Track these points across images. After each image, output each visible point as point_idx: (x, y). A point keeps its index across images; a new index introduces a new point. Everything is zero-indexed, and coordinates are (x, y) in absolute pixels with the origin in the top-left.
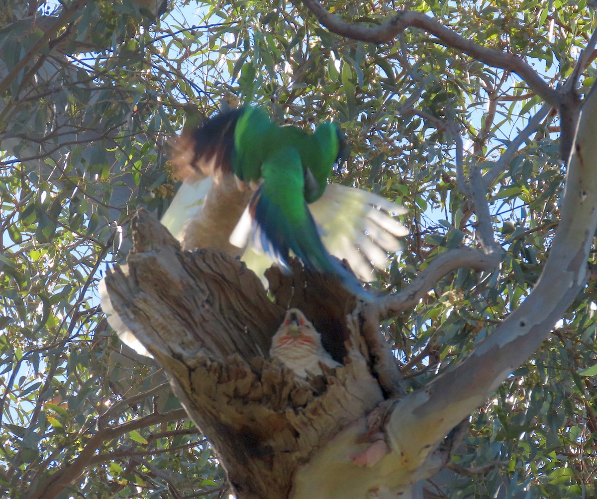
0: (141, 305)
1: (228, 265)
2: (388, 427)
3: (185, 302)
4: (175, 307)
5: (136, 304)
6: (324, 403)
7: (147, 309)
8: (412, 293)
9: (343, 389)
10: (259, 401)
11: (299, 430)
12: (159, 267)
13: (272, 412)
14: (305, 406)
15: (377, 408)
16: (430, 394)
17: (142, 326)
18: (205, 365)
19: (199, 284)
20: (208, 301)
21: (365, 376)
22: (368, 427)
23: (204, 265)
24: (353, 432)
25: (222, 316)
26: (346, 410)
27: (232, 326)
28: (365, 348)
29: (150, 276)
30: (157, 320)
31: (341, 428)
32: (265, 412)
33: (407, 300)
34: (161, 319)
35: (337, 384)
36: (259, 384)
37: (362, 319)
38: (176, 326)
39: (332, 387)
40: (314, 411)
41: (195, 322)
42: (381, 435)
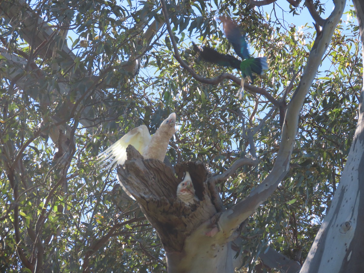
0: (130, 179)
2: (218, 223)
3: (145, 178)
4: (142, 180)
5: (128, 179)
6: (196, 214)
7: (132, 181)
8: (227, 174)
9: (202, 209)
10: (172, 213)
11: (186, 224)
12: (136, 165)
13: (177, 217)
14: (189, 215)
15: (214, 216)
16: (234, 210)
18: (152, 200)
19: (150, 171)
20: (153, 178)
21: (210, 204)
22: (211, 222)
23: (152, 164)
24: (206, 224)
25: (159, 183)
26: (203, 216)
27: (162, 186)
28: (210, 194)
29: (133, 169)
30: (135, 184)
31: (202, 223)
32: (174, 217)
33: (225, 177)
34: (137, 184)
35: (200, 207)
36: (172, 207)
37: (209, 184)
38: (142, 187)
39: (198, 208)
40: (192, 217)
41: (149, 185)
42: (216, 225)
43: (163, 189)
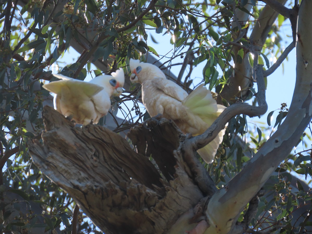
0: (50, 160)
1: (104, 133)
2: (207, 212)
3: (79, 156)
4: (73, 160)
5: (47, 160)
6: (166, 202)
7: (54, 162)
8: (210, 132)
9: (176, 193)
10: (127, 206)
11: (154, 221)
12: (59, 137)
13: (136, 212)
14: (154, 206)
15: (200, 202)
16: (227, 189)
17: (53, 172)
18: (92, 189)
19: (88, 145)
20: (95, 155)
21: (188, 184)
22: (195, 214)
23: (89, 134)
24: (186, 217)
25: (106, 163)
26: (180, 205)
27: (113, 168)
28: (187, 169)
29: (55, 144)
30: (61, 167)
31: (179, 216)
32: (132, 212)
33: (207, 137)
34: (64, 167)
35: (172, 190)
36: (126, 196)
37: (183, 151)
38: (73, 170)
39: (169, 192)
40: (161, 208)
41: (87, 168)
42: (203, 218)
43: (116, 173)
